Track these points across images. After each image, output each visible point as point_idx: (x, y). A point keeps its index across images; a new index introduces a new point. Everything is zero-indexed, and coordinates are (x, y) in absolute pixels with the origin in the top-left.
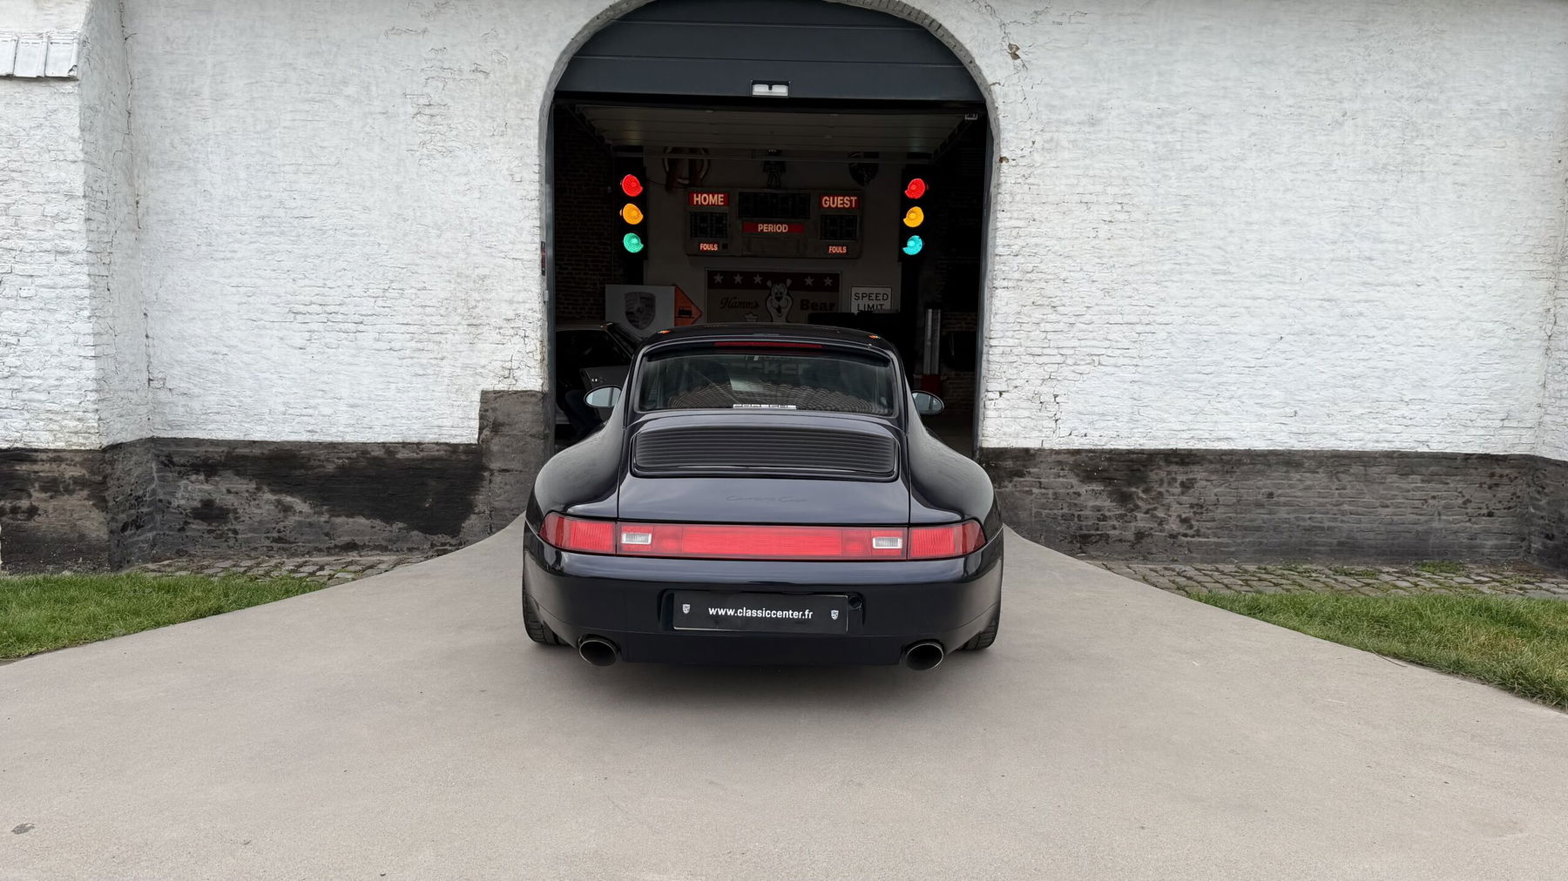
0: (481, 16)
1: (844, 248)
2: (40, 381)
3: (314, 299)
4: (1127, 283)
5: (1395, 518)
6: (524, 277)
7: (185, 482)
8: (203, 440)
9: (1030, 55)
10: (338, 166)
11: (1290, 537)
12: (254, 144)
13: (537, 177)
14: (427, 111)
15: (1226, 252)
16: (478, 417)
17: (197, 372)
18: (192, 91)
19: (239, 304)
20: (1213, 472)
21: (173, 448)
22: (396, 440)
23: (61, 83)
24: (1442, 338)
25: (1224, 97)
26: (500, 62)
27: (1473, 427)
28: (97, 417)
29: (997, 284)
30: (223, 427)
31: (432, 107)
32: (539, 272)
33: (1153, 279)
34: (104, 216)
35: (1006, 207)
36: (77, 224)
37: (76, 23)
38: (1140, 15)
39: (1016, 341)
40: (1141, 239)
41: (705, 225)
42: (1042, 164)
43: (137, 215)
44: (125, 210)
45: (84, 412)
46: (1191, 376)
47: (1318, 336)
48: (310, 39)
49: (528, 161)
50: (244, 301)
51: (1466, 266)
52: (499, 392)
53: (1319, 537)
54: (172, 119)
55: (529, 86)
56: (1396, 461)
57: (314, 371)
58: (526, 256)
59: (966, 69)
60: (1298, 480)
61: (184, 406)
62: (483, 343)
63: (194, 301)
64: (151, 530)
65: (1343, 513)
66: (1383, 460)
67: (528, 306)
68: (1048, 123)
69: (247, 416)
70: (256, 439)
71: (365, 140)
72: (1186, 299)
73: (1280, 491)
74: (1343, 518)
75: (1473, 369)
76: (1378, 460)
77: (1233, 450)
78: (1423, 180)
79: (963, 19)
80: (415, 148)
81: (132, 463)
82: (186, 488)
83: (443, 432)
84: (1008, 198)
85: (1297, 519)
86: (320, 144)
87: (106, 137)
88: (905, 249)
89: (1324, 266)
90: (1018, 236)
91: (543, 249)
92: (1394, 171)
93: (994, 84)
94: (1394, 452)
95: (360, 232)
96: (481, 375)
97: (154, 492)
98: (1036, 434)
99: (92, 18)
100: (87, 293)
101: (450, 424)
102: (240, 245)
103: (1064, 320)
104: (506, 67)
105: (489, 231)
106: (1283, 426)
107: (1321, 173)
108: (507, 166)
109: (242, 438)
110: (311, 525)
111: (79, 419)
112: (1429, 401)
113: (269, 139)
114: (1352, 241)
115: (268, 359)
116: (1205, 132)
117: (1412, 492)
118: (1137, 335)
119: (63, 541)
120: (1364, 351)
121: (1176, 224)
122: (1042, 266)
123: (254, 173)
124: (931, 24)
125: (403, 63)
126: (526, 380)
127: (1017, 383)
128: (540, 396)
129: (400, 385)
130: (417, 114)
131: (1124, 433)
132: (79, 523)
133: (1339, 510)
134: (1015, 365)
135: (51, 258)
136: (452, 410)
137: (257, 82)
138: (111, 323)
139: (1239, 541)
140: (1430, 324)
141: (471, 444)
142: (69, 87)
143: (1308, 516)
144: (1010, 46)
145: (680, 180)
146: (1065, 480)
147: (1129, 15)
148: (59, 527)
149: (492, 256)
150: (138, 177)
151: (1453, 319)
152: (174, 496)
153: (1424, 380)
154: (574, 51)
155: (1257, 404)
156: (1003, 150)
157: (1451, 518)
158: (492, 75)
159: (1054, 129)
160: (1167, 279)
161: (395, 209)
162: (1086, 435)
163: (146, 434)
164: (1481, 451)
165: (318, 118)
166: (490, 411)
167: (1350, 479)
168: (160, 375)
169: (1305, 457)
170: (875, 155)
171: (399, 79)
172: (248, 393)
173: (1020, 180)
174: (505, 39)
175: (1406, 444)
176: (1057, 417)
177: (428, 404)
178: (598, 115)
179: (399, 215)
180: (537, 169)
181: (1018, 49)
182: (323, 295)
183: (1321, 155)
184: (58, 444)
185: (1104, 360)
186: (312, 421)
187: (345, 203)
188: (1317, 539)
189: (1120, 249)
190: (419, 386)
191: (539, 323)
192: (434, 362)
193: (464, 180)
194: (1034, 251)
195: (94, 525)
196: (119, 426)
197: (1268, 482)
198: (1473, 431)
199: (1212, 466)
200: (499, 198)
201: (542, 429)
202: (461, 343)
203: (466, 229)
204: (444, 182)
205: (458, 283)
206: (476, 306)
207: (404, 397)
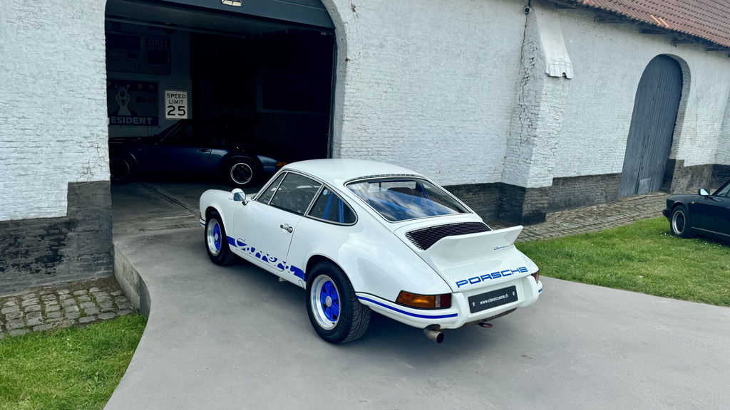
4: (391, 120)
6: (96, 110)
9: (360, 11)
15: (423, 107)
16: (66, 200)
22: (6, 219)
24: (481, 141)
25: (425, 40)
29: (344, 118)
33: (399, 118)
35: (349, 83)
40: (396, 100)
42: (363, 64)
47: (448, 141)
49: (98, 37)
51: (489, 114)
52: (81, 183)
58: (97, 97)
59: (328, 12)
62: (68, 152)
67: (99, 129)
68: (366, 44)
72: (409, 126)
78: (480, 80)
80: (14, 21)
83: (42, 211)
89: (451, 113)
90: (353, 96)
93: (346, 23)
96: (68, 173)
101: (47, 206)
103: (369, 136)
105: (70, 81)
106: (436, 177)
107: (453, 75)
108: (83, 39)
112: (476, 165)
114: (460, 103)
116: (419, 55)
118: (393, 142)
120: (460, 146)
122: (362, 111)
126: (100, 175)
128: (109, 183)
129: (7, 182)
136: (47, 196)
140: (478, 136)
141: (63, 217)
144: (352, 5)
149: (73, 96)
151: (485, 133)
153: (476, 157)
155: (429, 169)
156: (348, 55)
159: (368, 48)
160: (404, 118)
164: (488, 182)
166: (75, 195)
173: (354, 70)
177: (29, 194)
180: (104, 42)
181: (355, 7)
185: (382, 153)
189: (389, 104)
190: (22, 182)
192: (31, 165)
193: (53, 45)
194: (359, 104)
198: (487, 175)
200: (78, 60)
201: (111, 204)
202: (53, 153)
203: (54, 79)
204: (37, 46)
205: (50, 114)
206: (62, 130)
207: (11, 190)
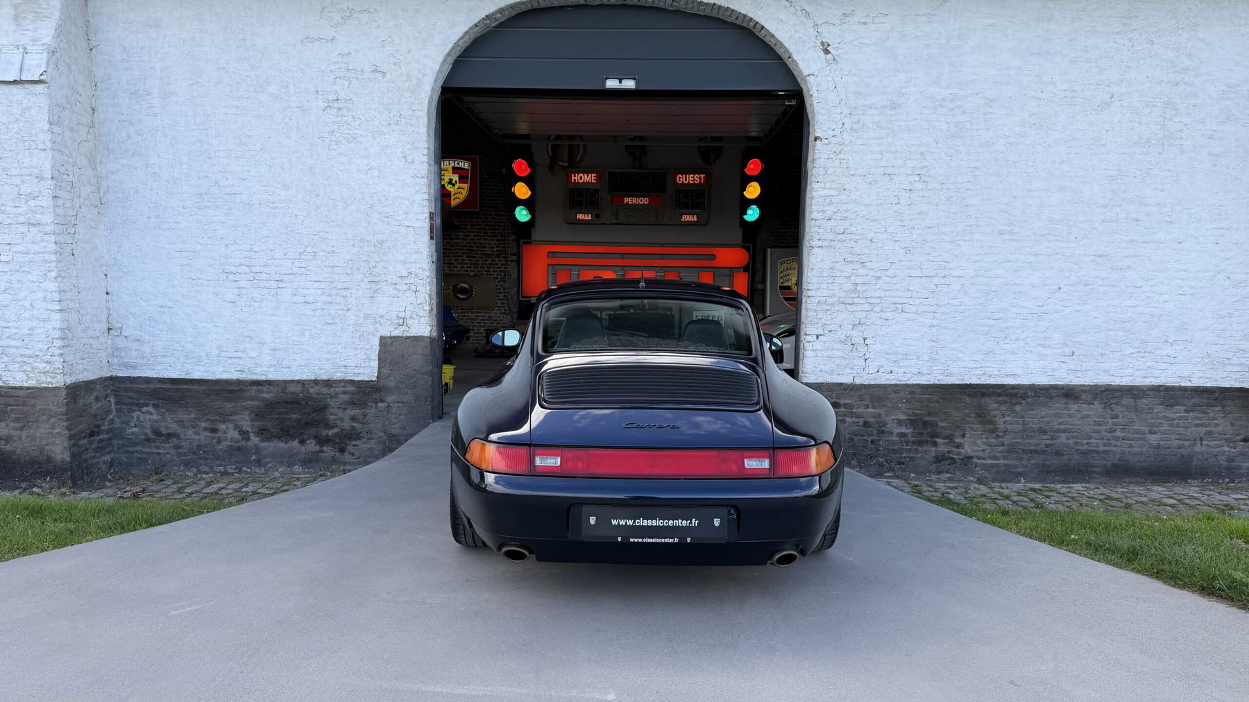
0: (379, 25)
1: (695, 216)
2: (15, 331)
3: (242, 261)
4: (927, 243)
5: (1162, 443)
6: (415, 242)
7: (136, 413)
8: (152, 378)
9: (840, 51)
10: (262, 151)
11: (1070, 460)
12: (194, 134)
13: (426, 159)
14: (336, 105)
15: (1010, 215)
16: (377, 359)
17: (148, 323)
18: (145, 91)
19: (182, 266)
20: (1000, 403)
21: (129, 385)
22: (310, 378)
23: (34, 85)
24: (1201, 287)
25: (1007, 83)
26: (394, 64)
27: (1230, 365)
28: (62, 360)
29: (813, 243)
30: (168, 368)
31: (340, 102)
32: (428, 237)
33: (948, 239)
34: (69, 194)
35: (821, 179)
36: (46, 202)
37: (47, 36)
38: (934, 15)
39: (831, 292)
40: (937, 205)
41: (581, 199)
42: (851, 142)
43: (99, 194)
44: (89, 189)
45: (51, 356)
46: (981, 321)
47: (1092, 287)
48: (240, 47)
49: (419, 145)
50: (185, 263)
51: (1221, 225)
52: (395, 337)
53: (1096, 460)
54: (128, 114)
55: (419, 83)
56: (1162, 394)
57: (243, 321)
58: (416, 224)
59: (786, 64)
60: (1077, 410)
61: (136, 350)
62: (381, 297)
63: (145, 263)
64: (109, 453)
65: (1117, 439)
66: (1150, 392)
67: (418, 265)
68: (855, 107)
69: (187, 357)
70: (195, 378)
71: (285, 130)
72: (977, 255)
73: (1060, 420)
74: (1116, 443)
75: (1229, 314)
76: (1147, 393)
77: (1019, 384)
78: (1182, 152)
79: (782, 21)
80: (326, 135)
81: (92, 397)
82: (138, 417)
83: (350, 371)
84: (822, 172)
85: (1074, 443)
86: (248, 133)
87: (71, 130)
88: (745, 217)
89: (1096, 227)
90: (831, 204)
91: (431, 218)
92: (1156, 144)
93: (809, 75)
94: (1160, 386)
95: (280, 205)
96: (380, 323)
97: (112, 421)
98: (850, 371)
99: (60, 30)
100: (53, 258)
101: (354, 365)
102: (182, 217)
103: (872, 273)
104: (401, 68)
105: (385, 204)
106: (1062, 364)
107: (1092, 147)
108: (401, 149)
109: (183, 376)
110: (239, 449)
111: (47, 362)
112: (1191, 342)
113: (206, 129)
114: (1121, 205)
115: (205, 311)
116: (991, 113)
117: (1176, 421)
118: (934, 287)
119: (33, 462)
120: (1132, 299)
121: (970, 192)
122: (852, 229)
123: (194, 158)
124: (755, 25)
125: (315, 66)
126: (417, 328)
127: (829, 328)
128: (428, 340)
129: (313, 331)
130: (327, 107)
131: (925, 371)
132: (46, 448)
133: (1112, 436)
134: (829, 312)
135: (25, 229)
136: (355, 352)
137: (196, 83)
138: (75, 282)
139: (1025, 463)
140: (1190, 275)
141: (372, 381)
142: (40, 88)
143: (1085, 441)
144: (822, 43)
145: (561, 163)
146: (874, 410)
147: (924, 15)
148: (31, 451)
149: (388, 223)
150: (101, 162)
151: (1210, 271)
152: (128, 425)
153: (1186, 324)
154: (457, 54)
155: (1039, 345)
156: (818, 131)
157: (1211, 443)
158: (388, 74)
159: (861, 112)
160: (960, 238)
161: (309, 187)
162: (891, 372)
163: (106, 373)
164: (1237, 385)
165: (244, 112)
166: (387, 353)
167: (1122, 409)
168: (118, 325)
169: (1082, 391)
170: (720, 139)
171: (312, 79)
172: (189, 339)
173: (832, 156)
174: (399, 45)
175: (1170, 380)
176: (866, 357)
177: (335, 348)
178: (484, 107)
179: (312, 191)
180: (425, 152)
181: (829, 45)
182: (250, 258)
183: (1093, 132)
184: (30, 382)
185: (906, 307)
186: (241, 362)
187: (268, 182)
188: (1094, 462)
189: (919, 213)
190: (328, 333)
191: (428, 280)
192: (340, 312)
193: (365, 161)
194: (845, 215)
195: (59, 451)
196: (80, 367)
197: (1050, 412)
198: (1229, 368)
199: (1000, 399)
200: (394, 176)
201: (430, 368)
202: (364, 297)
203: (367, 202)
204: (349, 163)
205: (360, 247)
206: (376, 266)
207: (316, 342)
